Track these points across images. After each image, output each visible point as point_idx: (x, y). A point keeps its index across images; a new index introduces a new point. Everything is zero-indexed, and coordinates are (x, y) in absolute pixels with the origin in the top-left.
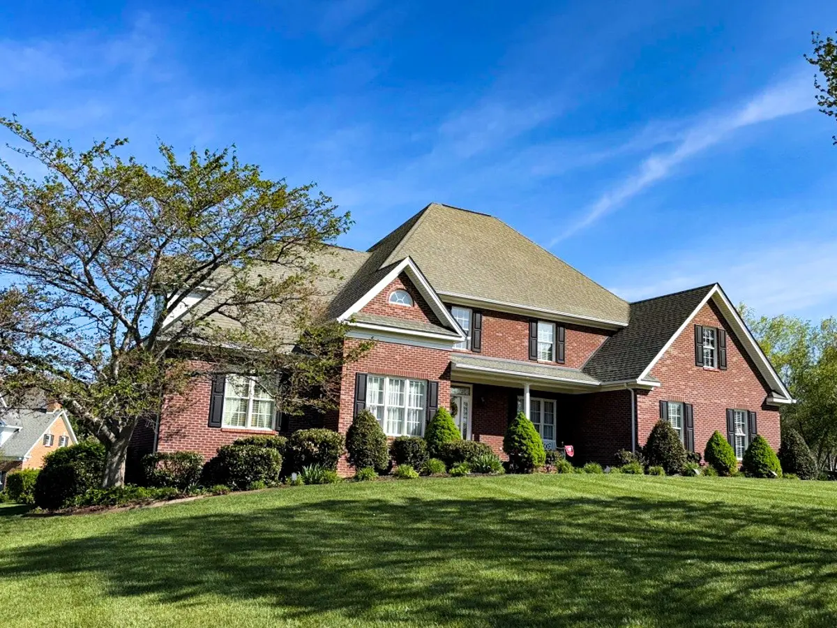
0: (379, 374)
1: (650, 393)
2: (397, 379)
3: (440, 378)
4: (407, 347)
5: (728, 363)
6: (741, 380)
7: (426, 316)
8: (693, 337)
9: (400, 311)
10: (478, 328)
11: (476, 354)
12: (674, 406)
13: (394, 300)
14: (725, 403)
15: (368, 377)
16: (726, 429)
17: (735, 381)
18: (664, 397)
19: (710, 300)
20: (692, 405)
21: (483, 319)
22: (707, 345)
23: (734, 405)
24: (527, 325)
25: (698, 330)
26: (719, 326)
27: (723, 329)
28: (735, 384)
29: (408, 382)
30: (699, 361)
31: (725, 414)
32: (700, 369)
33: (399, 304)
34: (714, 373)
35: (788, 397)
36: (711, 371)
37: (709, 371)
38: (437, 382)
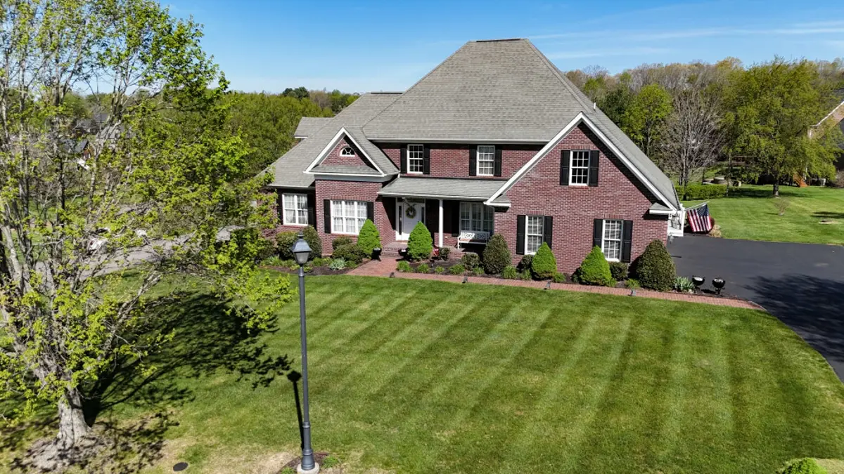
1: (507, 211)
3: (376, 201)
5: (600, 179)
6: (615, 193)
7: (363, 161)
8: (559, 161)
9: (348, 160)
10: (427, 156)
11: (427, 176)
12: (535, 218)
13: (344, 153)
14: (592, 214)
15: (331, 202)
16: (591, 236)
17: (608, 194)
18: (522, 212)
19: (582, 126)
20: (552, 217)
21: (431, 150)
22: (579, 166)
23: (604, 215)
24: (468, 151)
25: (565, 155)
26: (593, 147)
27: (597, 149)
28: (608, 198)
29: (356, 203)
30: (564, 180)
31: (592, 223)
32: (565, 187)
33: (346, 156)
34: (582, 190)
35: (672, 208)
36: (578, 188)
37: (576, 188)
38: (373, 202)
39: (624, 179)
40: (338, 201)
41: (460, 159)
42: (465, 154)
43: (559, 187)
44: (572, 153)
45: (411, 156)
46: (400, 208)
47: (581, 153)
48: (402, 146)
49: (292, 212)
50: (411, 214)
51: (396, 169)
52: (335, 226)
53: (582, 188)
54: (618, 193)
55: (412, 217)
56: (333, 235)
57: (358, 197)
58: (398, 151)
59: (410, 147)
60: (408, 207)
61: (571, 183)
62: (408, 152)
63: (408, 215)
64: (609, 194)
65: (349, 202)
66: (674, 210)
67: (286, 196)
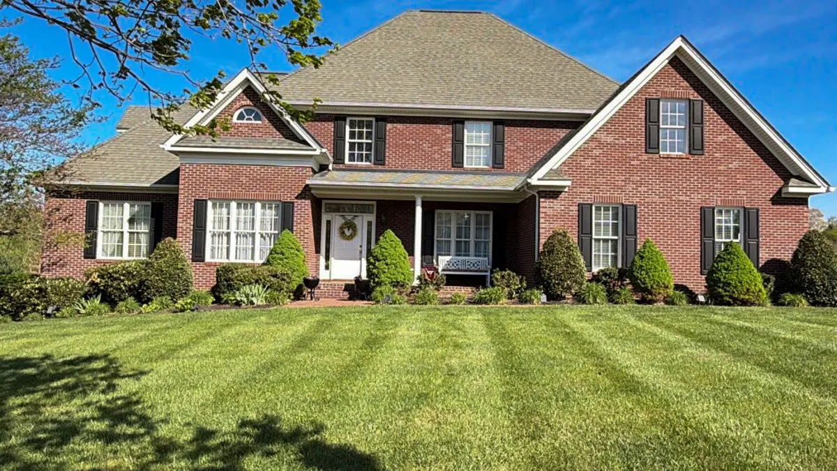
0: (224, 199)
1: (562, 195)
2: (246, 202)
3: (297, 198)
4: (256, 169)
5: (706, 144)
6: (730, 166)
7: (278, 131)
8: (642, 115)
9: (247, 129)
10: (381, 138)
11: (380, 167)
12: (607, 209)
13: (241, 117)
14: (697, 199)
15: (210, 204)
16: (698, 235)
17: (719, 168)
18: (587, 198)
19: (675, 61)
20: (635, 206)
21: (389, 126)
23: (715, 201)
24: (450, 127)
25: (651, 106)
26: (693, 94)
27: (700, 97)
28: (720, 173)
29: (258, 205)
30: (652, 146)
31: (697, 214)
32: (654, 156)
33: (244, 121)
34: (680, 161)
35: (819, 184)
36: (674, 158)
37: (671, 158)
38: (293, 203)
39: (741, 144)
40: (223, 201)
41: (437, 141)
42: (444, 132)
43: (645, 157)
45: (352, 135)
46: (329, 223)
48: (338, 118)
49: (117, 236)
50: (348, 233)
52: (213, 249)
53: (679, 158)
54: (734, 166)
55: (351, 237)
56: (209, 265)
57: (263, 195)
58: (330, 126)
59: (351, 121)
60: (343, 221)
62: (348, 129)
63: (342, 234)
64: (721, 168)
65: (246, 203)
66: (822, 187)
67: (105, 205)
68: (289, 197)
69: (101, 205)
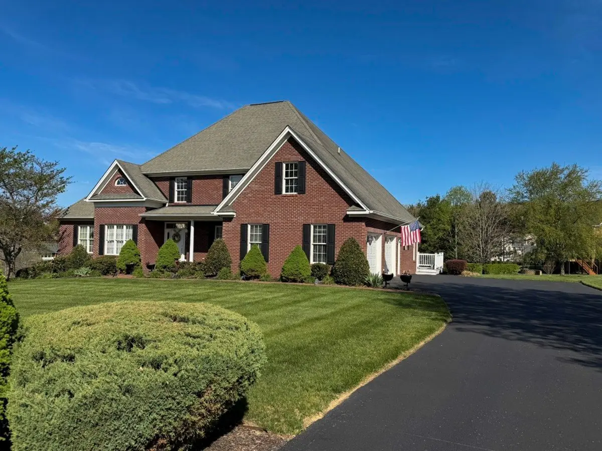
1: (233, 220)
3: (139, 223)
4: (123, 209)
5: (307, 187)
8: (273, 173)
9: (120, 189)
10: (189, 188)
11: (190, 204)
12: (256, 226)
13: (118, 183)
14: (302, 220)
15: (106, 227)
16: (301, 241)
18: (245, 221)
19: (291, 140)
20: (269, 224)
21: (193, 181)
22: (290, 177)
23: (311, 220)
24: (222, 180)
25: (278, 166)
26: (301, 158)
27: (304, 160)
28: (314, 204)
29: (125, 227)
30: (278, 190)
31: (301, 228)
32: (279, 196)
33: (120, 185)
34: (293, 198)
35: (365, 209)
36: (289, 196)
37: (288, 196)
38: (137, 225)
39: (327, 186)
40: (111, 226)
41: (216, 188)
42: (220, 183)
43: (274, 196)
44: (284, 165)
45: (178, 188)
46: (168, 234)
47: (292, 165)
48: (171, 179)
51: (164, 199)
52: (107, 248)
53: (293, 196)
54: (322, 199)
55: (177, 242)
56: (105, 256)
57: (126, 222)
58: (167, 183)
59: (177, 180)
60: (174, 232)
61: (284, 192)
62: (176, 184)
63: (174, 240)
64: (315, 201)
65: (120, 226)
66: (367, 211)
67: (81, 227)
68: (136, 222)
69: (79, 227)
